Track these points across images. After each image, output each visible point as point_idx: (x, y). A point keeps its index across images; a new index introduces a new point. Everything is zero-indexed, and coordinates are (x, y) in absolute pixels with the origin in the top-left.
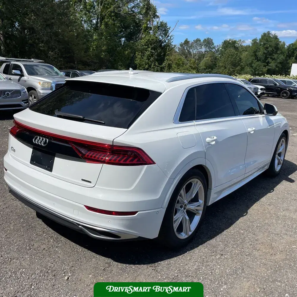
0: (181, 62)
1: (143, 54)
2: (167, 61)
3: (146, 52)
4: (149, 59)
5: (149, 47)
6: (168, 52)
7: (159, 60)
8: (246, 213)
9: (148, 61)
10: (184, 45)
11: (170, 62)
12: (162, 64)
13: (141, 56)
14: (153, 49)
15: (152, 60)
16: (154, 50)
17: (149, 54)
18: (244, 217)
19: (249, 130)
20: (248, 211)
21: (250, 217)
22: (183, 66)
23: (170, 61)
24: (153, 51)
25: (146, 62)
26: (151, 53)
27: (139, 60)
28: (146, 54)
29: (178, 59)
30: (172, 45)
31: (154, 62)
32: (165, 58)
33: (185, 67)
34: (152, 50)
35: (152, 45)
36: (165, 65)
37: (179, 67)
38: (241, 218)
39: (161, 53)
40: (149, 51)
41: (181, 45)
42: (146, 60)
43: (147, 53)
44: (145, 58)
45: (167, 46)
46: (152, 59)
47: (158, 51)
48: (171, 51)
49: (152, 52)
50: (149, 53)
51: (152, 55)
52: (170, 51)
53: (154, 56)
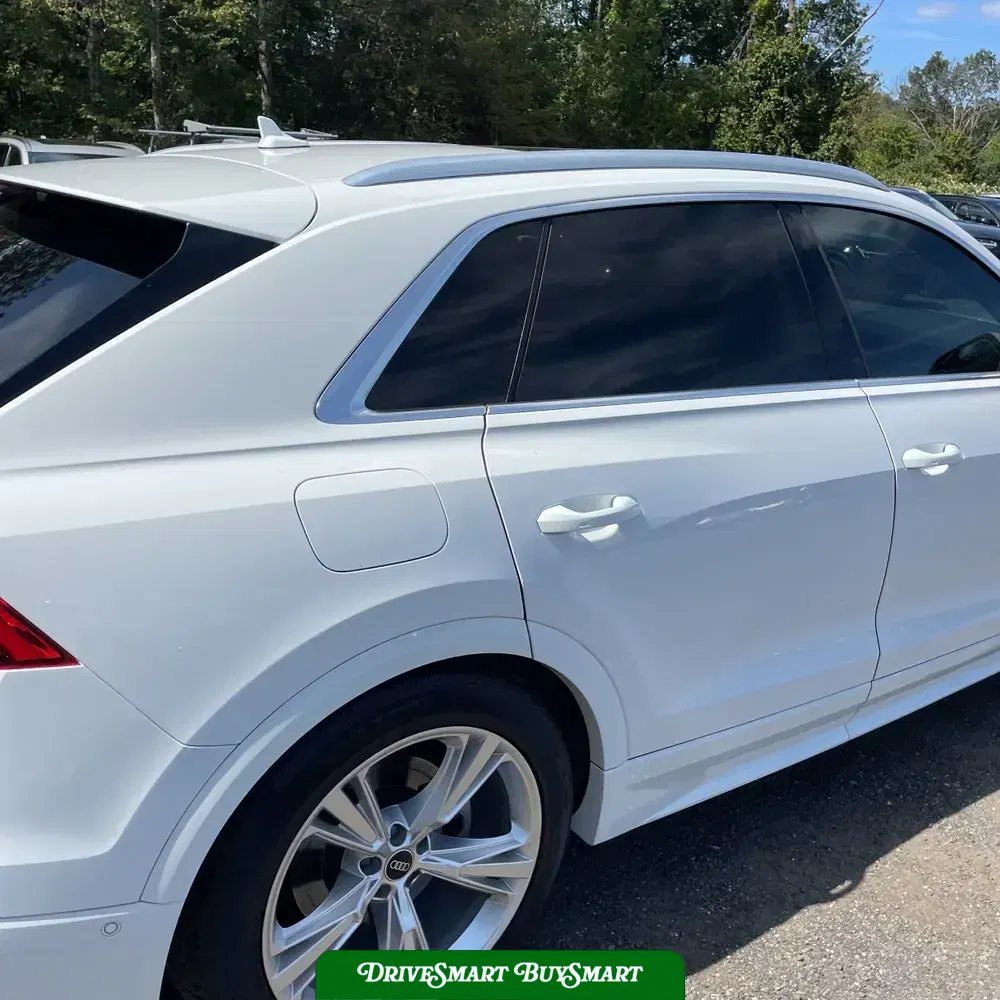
0: (905, 142)
1: (747, 110)
2: (837, 137)
3: (757, 102)
4: (766, 131)
5: (770, 85)
6: (846, 103)
7: (807, 133)
8: (847, 883)
9: (764, 136)
10: (924, 78)
11: (853, 141)
12: (817, 150)
13: (740, 119)
14: (786, 93)
15: (780, 134)
16: (790, 96)
17: (769, 112)
18: (824, 907)
19: (913, 457)
20: (871, 872)
21: (860, 909)
22: (909, 158)
23: (850, 135)
24: (786, 100)
25: (756, 141)
26: (777, 106)
27: (730, 134)
28: (756, 110)
29: (895, 132)
30: (862, 74)
31: (786, 141)
32: (832, 124)
33: (920, 160)
34: (781, 95)
35: (783, 77)
36: (828, 150)
37: (896, 161)
38: (810, 911)
39: (817, 104)
40: (769, 101)
41: (915, 78)
42: (757, 133)
43: (766, 107)
44: (753, 127)
45: (845, 80)
46: (780, 127)
47: (804, 99)
48: (855, 96)
49: (781, 103)
50: (767, 108)
51: (781, 115)
52: (854, 100)
53: (789, 120)
